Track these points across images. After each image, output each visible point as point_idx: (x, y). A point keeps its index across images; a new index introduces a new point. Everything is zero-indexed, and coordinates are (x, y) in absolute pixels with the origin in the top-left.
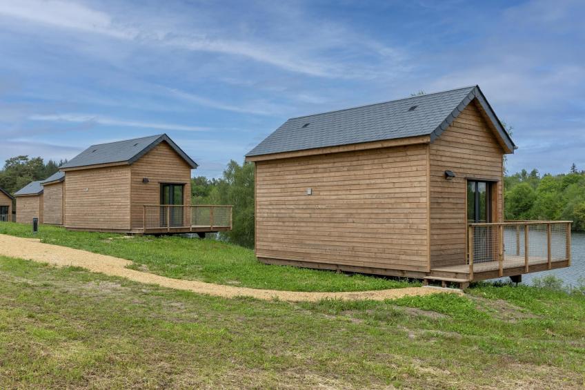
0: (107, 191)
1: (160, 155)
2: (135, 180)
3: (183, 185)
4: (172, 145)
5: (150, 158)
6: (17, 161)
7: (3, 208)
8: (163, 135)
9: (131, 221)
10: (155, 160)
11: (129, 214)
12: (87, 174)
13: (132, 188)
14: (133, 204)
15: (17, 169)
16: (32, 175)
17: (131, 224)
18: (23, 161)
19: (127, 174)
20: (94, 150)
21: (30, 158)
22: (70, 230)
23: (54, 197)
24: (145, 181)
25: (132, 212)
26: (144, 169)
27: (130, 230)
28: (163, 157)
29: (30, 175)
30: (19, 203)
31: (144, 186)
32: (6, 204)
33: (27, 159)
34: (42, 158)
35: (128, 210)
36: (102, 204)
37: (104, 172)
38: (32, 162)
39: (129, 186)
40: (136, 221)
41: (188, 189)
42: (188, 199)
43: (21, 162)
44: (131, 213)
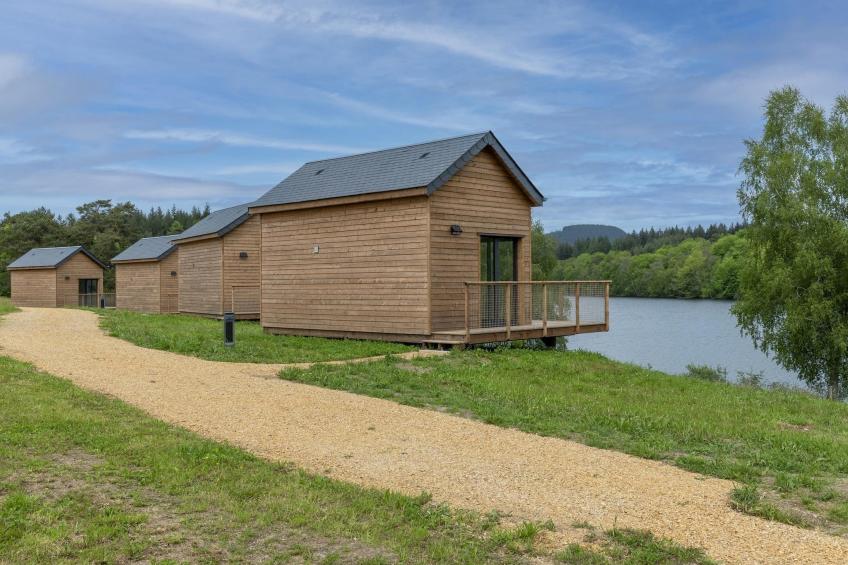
0: (366, 251)
1: (480, 176)
2: (437, 228)
3: (516, 240)
4: (502, 155)
5: (463, 183)
6: (94, 208)
7: (89, 283)
8: (487, 134)
9: (432, 317)
10: (472, 186)
11: (428, 303)
12: (317, 218)
13: (433, 246)
14: (435, 280)
15: (94, 221)
16: (119, 230)
17: (432, 324)
18: (103, 209)
19: (420, 218)
20: (318, 169)
21: (114, 204)
22: (279, 332)
23: (204, 264)
24: (454, 231)
25: (434, 296)
26: (452, 205)
27: (431, 336)
28: (485, 182)
29: (115, 230)
30: (121, 276)
31: (453, 241)
32: (94, 277)
33: (110, 206)
34: (132, 203)
35: (424, 293)
36: (353, 281)
37: (358, 213)
38: (118, 209)
39: (425, 243)
40: (442, 317)
41: (525, 249)
42: (526, 268)
43: (101, 210)
44: (432, 300)
